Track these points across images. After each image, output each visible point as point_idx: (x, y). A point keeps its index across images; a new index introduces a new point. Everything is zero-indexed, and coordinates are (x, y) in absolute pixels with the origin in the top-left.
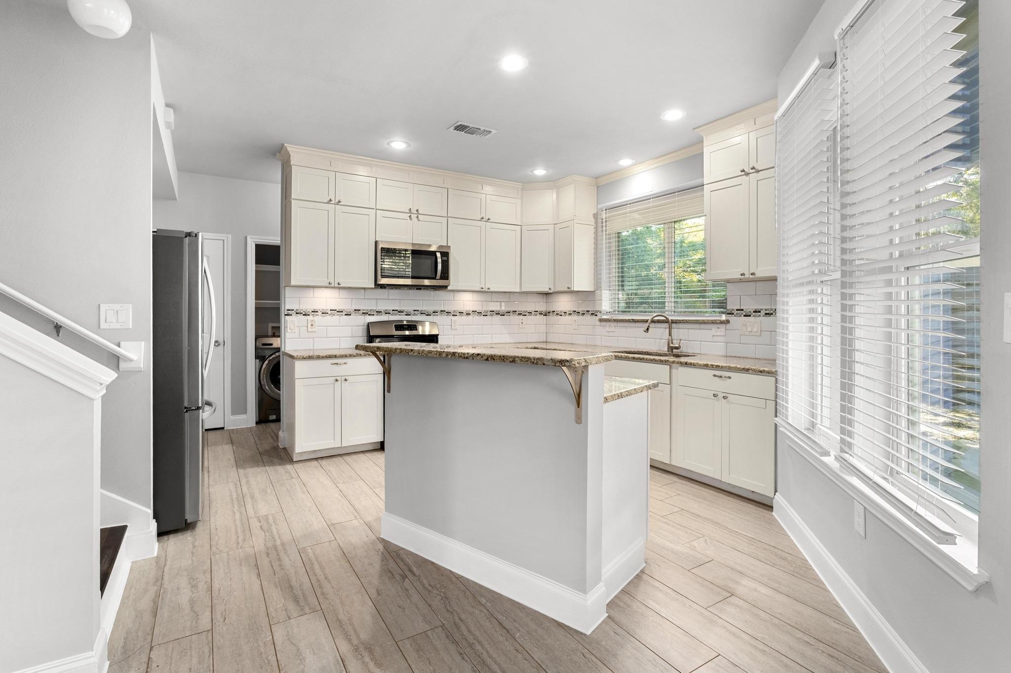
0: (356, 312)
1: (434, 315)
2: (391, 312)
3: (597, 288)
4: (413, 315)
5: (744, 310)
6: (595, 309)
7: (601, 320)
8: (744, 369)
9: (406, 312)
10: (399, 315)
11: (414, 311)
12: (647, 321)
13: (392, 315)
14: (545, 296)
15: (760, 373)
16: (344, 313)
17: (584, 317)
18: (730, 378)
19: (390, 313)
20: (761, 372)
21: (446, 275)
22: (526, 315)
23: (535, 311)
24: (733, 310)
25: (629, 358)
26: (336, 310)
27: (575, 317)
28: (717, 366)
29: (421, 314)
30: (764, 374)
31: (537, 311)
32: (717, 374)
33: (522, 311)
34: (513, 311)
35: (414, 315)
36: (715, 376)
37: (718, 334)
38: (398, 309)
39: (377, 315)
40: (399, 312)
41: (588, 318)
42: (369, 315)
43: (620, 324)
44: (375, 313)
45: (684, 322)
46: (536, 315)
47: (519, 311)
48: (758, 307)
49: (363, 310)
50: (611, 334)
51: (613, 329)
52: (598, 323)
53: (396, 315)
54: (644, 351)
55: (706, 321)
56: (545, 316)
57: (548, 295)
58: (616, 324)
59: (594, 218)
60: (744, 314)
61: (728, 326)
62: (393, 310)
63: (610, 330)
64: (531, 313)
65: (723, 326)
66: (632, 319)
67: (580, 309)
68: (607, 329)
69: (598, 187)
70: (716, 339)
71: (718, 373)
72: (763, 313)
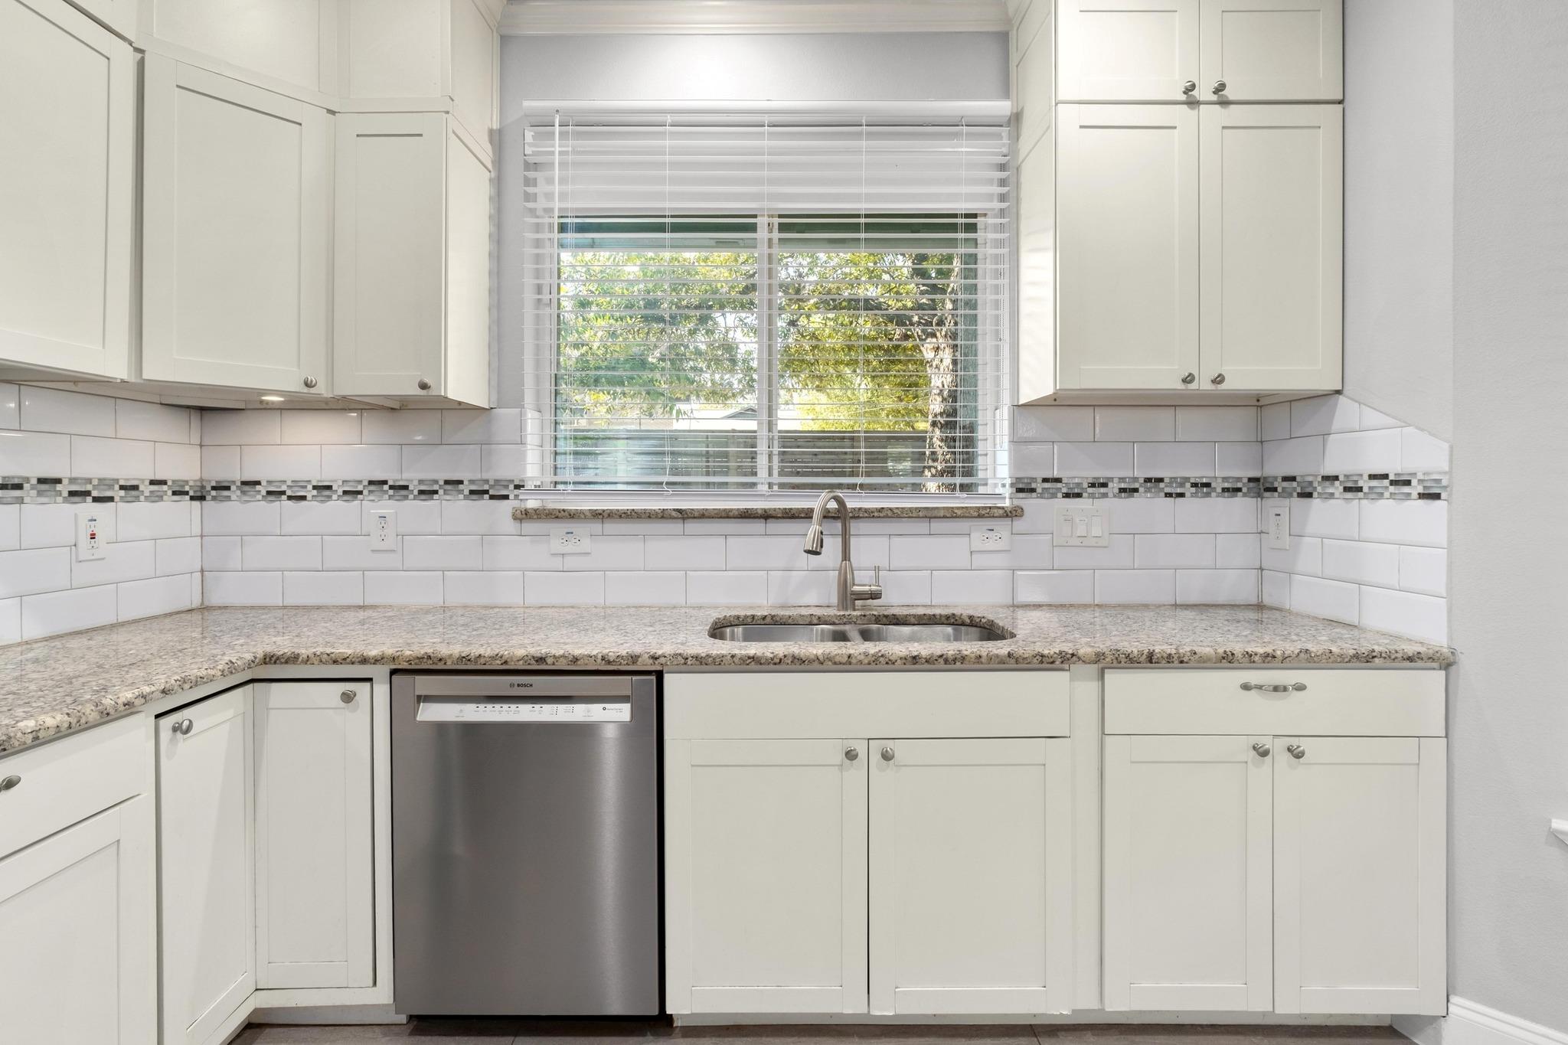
3: (499, 400)
5: (1065, 480)
6: (492, 475)
7: (525, 516)
8: (1356, 656)
12: (807, 515)
14: (195, 417)
15: (1408, 664)
17: (432, 504)
18: (1300, 688)
20: (1410, 659)
22: (111, 499)
23: (152, 482)
24: (1034, 480)
25: (890, 662)
27: (385, 506)
28: (1267, 655)
30: (1420, 664)
31: (164, 482)
32: (1253, 683)
33: (89, 481)
34: (41, 481)
36: (1246, 687)
37: (990, 545)
41: (456, 509)
43: (611, 527)
45: (887, 517)
46: (161, 498)
47: (72, 480)
48: (1101, 474)
50: (570, 562)
51: (586, 544)
52: (510, 526)
54: (759, 613)
55: (959, 512)
56: (196, 504)
57: (207, 415)
58: (596, 527)
59: (491, 142)
60: (1065, 490)
61: (1019, 524)
63: (569, 548)
64: (135, 488)
65: (1003, 527)
66: (679, 511)
67: (406, 476)
68: (556, 545)
69: (502, 37)
70: (979, 561)
71: (1254, 677)
72: (1114, 486)
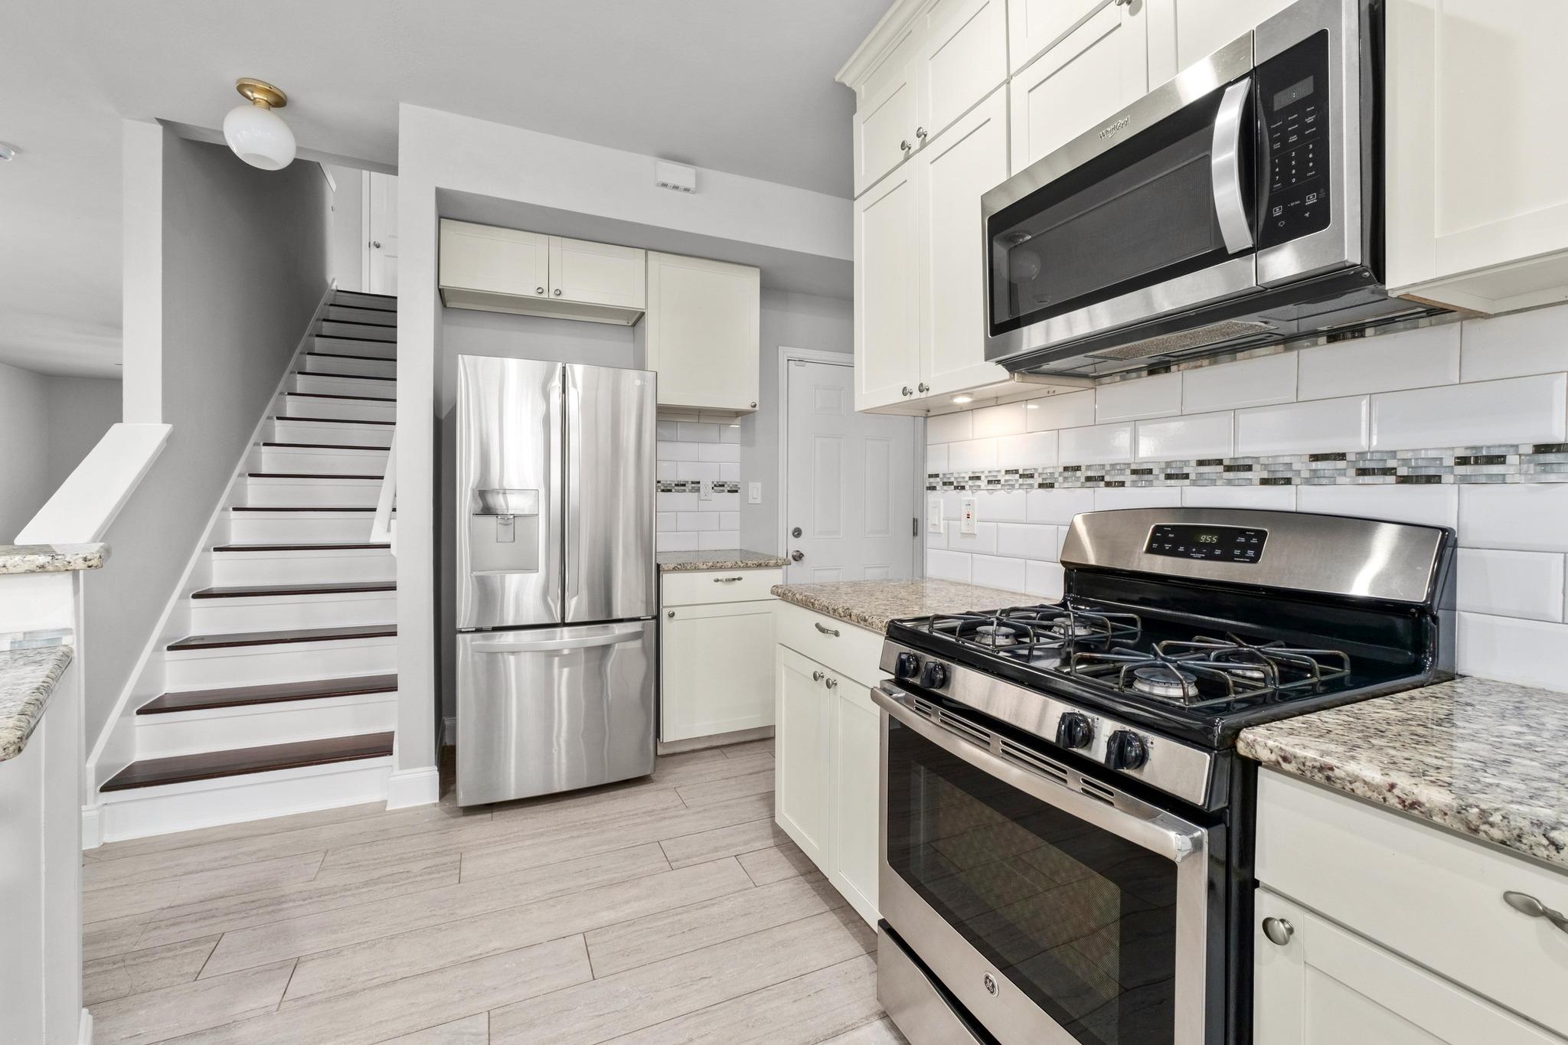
0: (1066, 474)
1: (1464, 480)
2: (1191, 470)
4: (1308, 482)
9: (1265, 467)
10: (1230, 482)
11: (1316, 458)
13: (1194, 483)
16: (1037, 480)
19: (1186, 476)
21: (1311, 200)
26: (1016, 472)
29: (1362, 472)
35: (1313, 479)
38: (1226, 453)
39: (1134, 484)
40: (1229, 469)
42: (1108, 484)
44: (1128, 478)
49: (1089, 467)
53: (1213, 482)
62: (1201, 463)
